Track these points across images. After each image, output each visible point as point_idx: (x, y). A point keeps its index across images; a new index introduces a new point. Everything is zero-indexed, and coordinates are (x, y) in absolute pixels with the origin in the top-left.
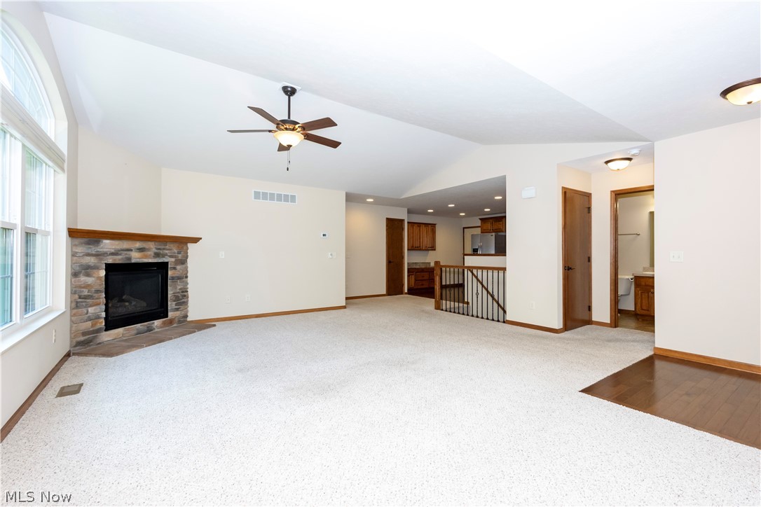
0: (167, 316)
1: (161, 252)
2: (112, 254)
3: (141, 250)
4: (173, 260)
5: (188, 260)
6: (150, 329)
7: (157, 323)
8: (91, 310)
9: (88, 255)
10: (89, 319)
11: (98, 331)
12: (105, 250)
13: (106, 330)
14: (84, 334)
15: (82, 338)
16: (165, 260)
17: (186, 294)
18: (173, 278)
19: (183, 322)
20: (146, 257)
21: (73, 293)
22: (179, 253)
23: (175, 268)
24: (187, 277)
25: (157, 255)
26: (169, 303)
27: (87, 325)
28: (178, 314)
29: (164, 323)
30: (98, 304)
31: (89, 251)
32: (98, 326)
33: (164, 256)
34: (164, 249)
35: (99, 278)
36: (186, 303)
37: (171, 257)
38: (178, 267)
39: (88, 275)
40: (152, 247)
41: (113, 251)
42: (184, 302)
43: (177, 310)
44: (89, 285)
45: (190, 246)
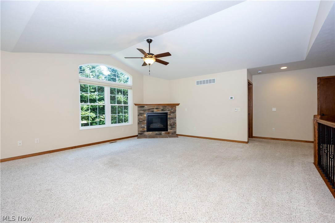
0: (167, 131)
1: (164, 109)
2: (148, 110)
3: (157, 109)
4: (169, 112)
5: (176, 112)
6: (161, 134)
7: (163, 132)
8: (142, 125)
9: (141, 110)
10: (142, 128)
11: (144, 131)
12: (146, 109)
13: (147, 131)
14: (141, 131)
15: (140, 132)
16: (166, 112)
17: (175, 124)
18: (169, 118)
19: (174, 134)
20: (159, 111)
21: (138, 120)
22: (172, 109)
23: (170, 115)
24: (176, 118)
25: (162, 110)
26: (168, 127)
27: (141, 129)
28: (172, 131)
29: (166, 133)
30: (144, 124)
31: (141, 109)
32: (144, 130)
33: (165, 110)
34: (165, 108)
35: (145, 117)
36: (175, 127)
37: (168, 111)
38: (172, 114)
39: (141, 116)
40: (161, 107)
41: (148, 109)
42: (174, 127)
43: (171, 129)
44: (142, 119)
45: (177, 106)
